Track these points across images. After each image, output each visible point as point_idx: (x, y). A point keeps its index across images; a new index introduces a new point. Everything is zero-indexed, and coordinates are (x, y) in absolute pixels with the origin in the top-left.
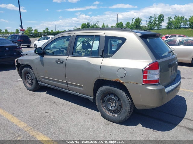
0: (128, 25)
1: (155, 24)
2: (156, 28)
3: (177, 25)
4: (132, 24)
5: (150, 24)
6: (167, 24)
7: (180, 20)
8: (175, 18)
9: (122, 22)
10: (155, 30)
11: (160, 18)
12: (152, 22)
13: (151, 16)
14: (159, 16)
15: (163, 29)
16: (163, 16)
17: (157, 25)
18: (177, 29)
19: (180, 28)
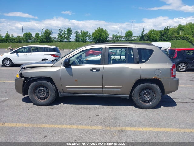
0: (38, 36)
1: (64, 36)
2: (66, 40)
3: (84, 39)
4: (42, 35)
5: (60, 36)
6: (75, 38)
7: (85, 34)
8: (81, 32)
9: (30, 33)
10: (65, 42)
11: (69, 32)
12: (61, 34)
13: (60, 29)
14: (67, 30)
15: (72, 42)
16: (71, 30)
17: (66, 38)
18: (84, 42)
19: (86, 41)
